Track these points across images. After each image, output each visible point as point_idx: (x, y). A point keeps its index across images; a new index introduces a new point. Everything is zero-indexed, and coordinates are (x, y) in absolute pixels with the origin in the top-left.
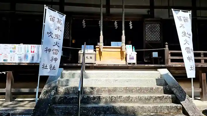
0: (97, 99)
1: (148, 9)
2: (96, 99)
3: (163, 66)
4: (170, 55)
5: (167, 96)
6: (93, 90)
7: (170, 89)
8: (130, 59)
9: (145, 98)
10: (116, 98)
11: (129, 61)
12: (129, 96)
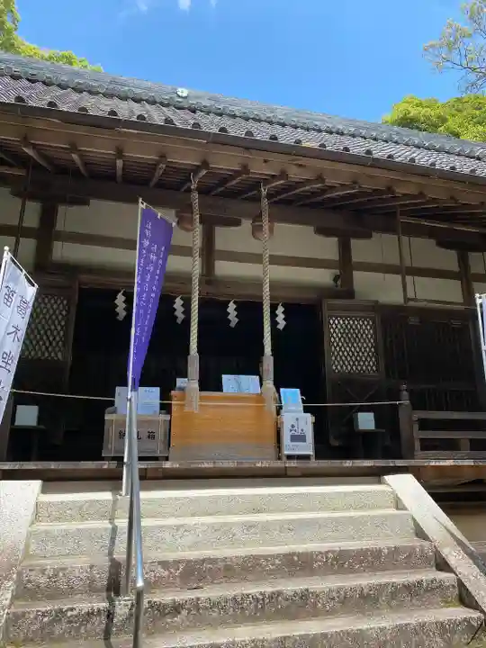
0: (190, 610)
1: (333, 271)
2: (184, 612)
3: (399, 463)
4: (416, 427)
5: (432, 582)
6: (167, 573)
7: (437, 554)
8: (294, 438)
9: (362, 596)
10: (258, 600)
11: (289, 448)
12: (307, 590)
